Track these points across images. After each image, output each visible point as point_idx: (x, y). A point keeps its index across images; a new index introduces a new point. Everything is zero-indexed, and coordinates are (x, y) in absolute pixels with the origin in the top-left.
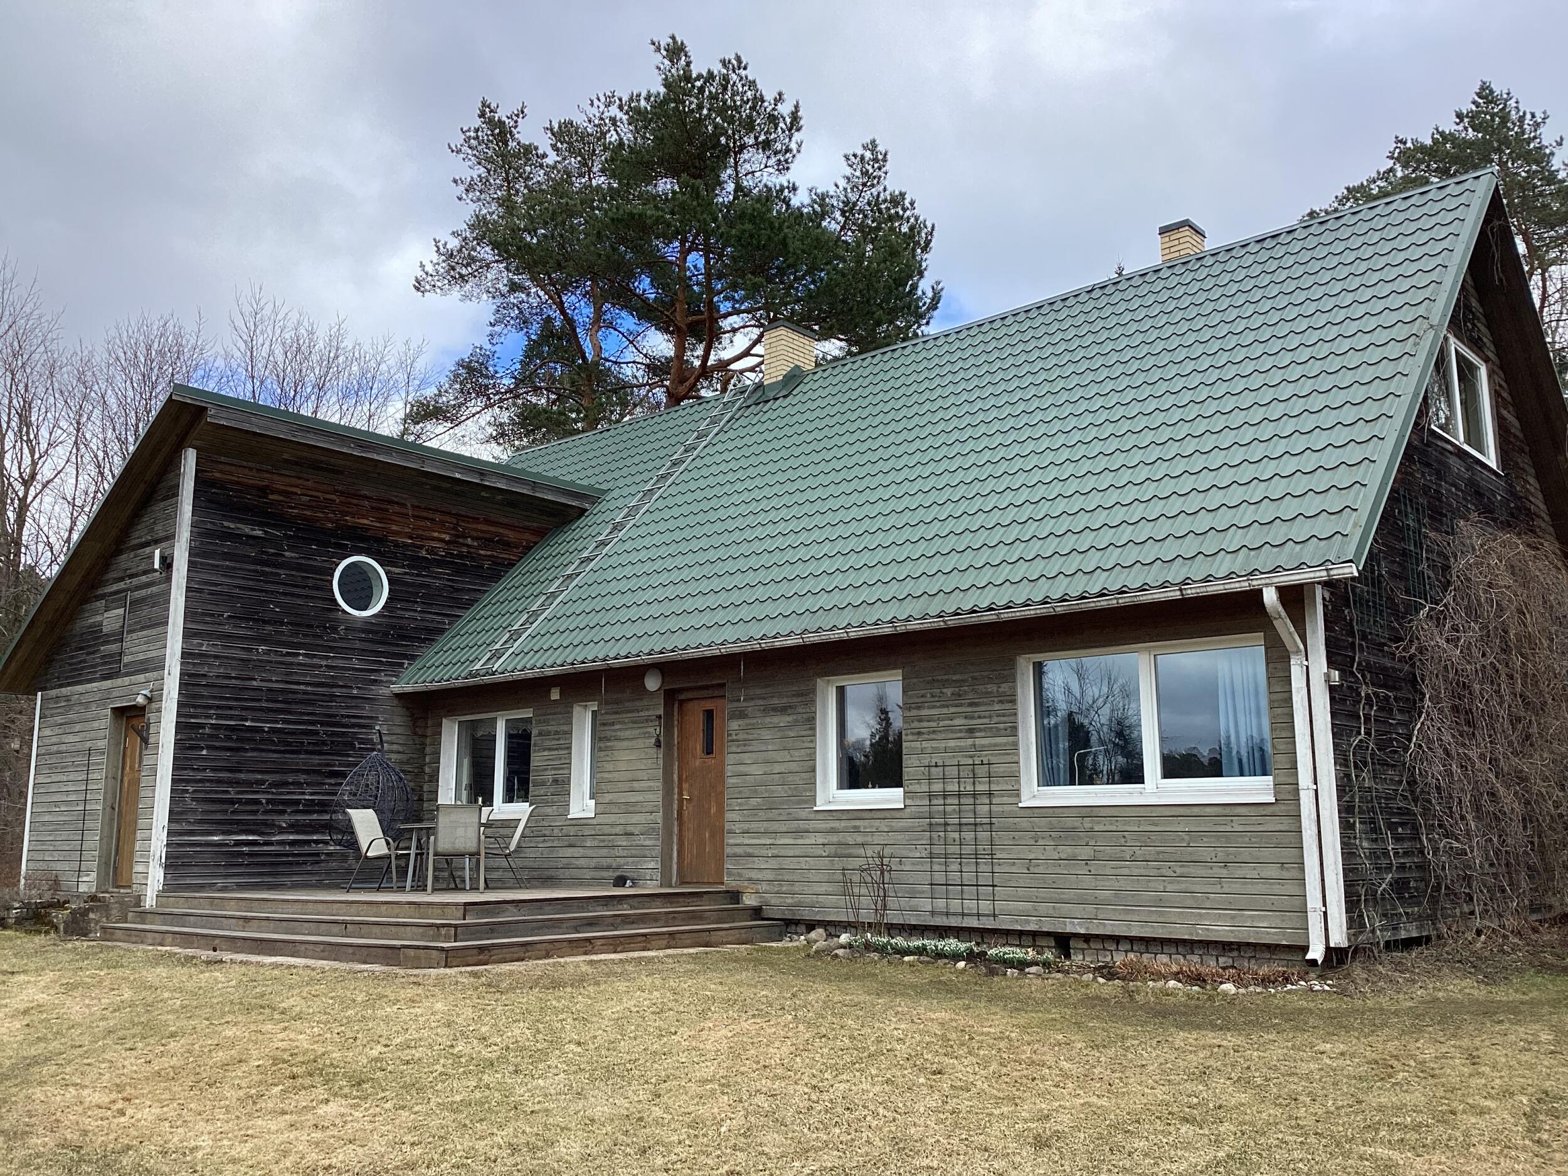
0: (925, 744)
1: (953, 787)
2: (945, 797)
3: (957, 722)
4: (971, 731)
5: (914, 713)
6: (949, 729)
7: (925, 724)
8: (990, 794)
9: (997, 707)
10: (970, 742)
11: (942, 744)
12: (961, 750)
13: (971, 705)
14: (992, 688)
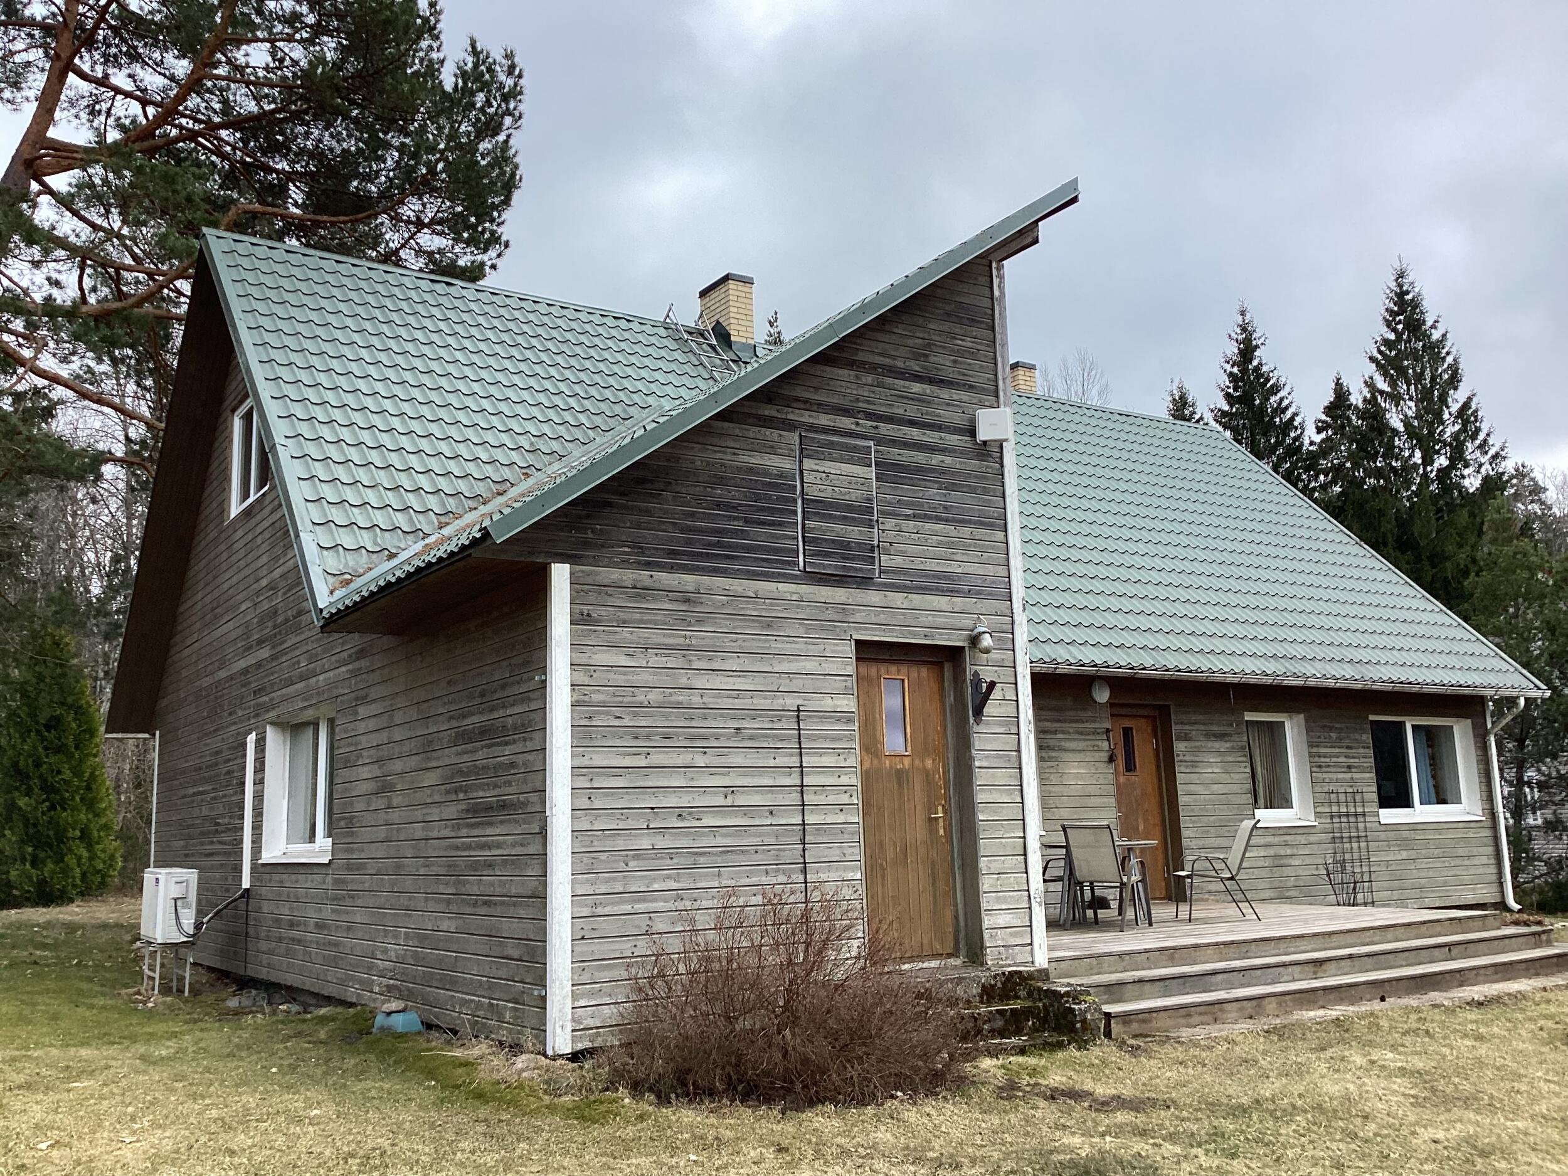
0: (1325, 775)
1: (1343, 810)
2: (1340, 816)
3: (1340, 760)
4: (1349, 767)
5: (1315, 750)
6: (1337, 765)
7: (1323, 760)
8: (1364, 815)
9: (1362, 751)
10: (1349, 775)
11: (1334, 776)
12: (1343, 781)
13: (1348, 747)
14: (1357, 736)
